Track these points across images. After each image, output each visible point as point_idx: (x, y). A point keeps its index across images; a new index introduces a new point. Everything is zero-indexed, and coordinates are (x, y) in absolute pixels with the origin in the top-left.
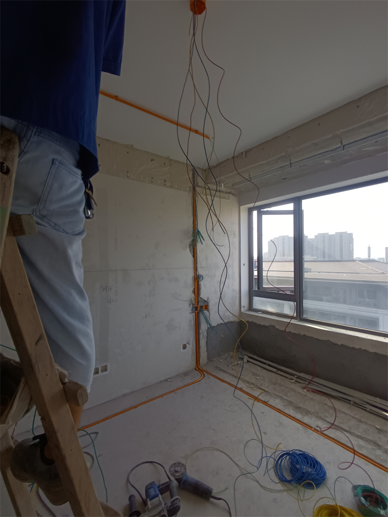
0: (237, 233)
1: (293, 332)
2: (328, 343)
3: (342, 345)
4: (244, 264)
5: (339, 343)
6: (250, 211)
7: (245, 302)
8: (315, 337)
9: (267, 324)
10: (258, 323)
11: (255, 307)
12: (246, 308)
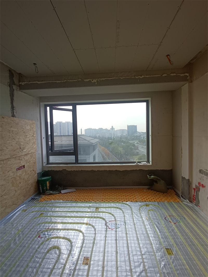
0: (39, 119)
1: (75, 170)
2: (92, 171)
4: (44, 138)
5: (97, 170)
6: (46, 106)
7: (45, 160)
8: (86, 170)
9: (61, 169)
11: (51, 161)
12: (46, 163)
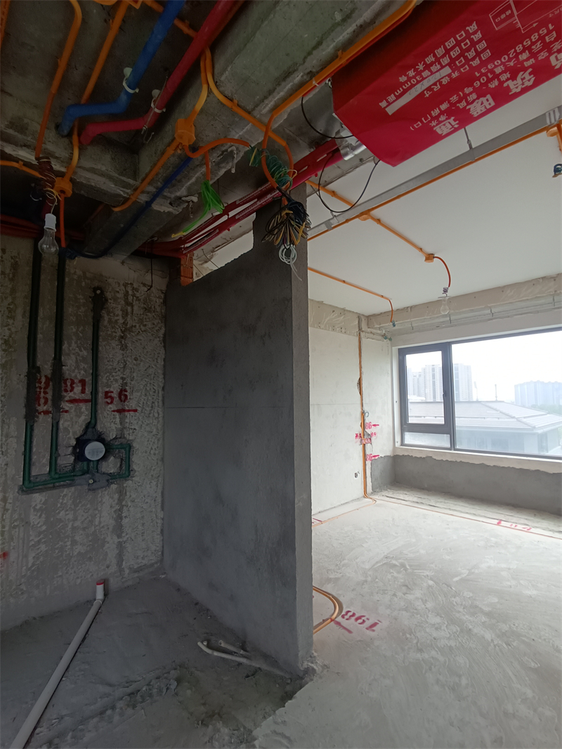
1: (450, 459)
2: (482, 465)
3: (494, 466)
4: (396, 402)
7: (398, 439)
8: (471, 462)
9: (424, 455)
10: (414, 456)
11: (407, 442)
12: (399, 443)
